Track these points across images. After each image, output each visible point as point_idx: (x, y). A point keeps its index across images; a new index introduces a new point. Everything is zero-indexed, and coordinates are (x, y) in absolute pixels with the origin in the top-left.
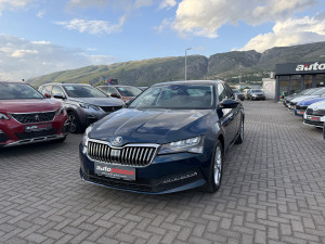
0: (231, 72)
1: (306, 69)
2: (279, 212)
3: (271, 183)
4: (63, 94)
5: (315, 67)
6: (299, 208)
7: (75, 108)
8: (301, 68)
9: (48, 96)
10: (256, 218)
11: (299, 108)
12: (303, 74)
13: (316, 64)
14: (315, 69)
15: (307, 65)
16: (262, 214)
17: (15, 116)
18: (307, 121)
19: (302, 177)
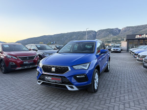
0: (107, 38)
1: (140, 37)
2: (121, 93)
3: (119, 84)
4: (36, 48)
5: (144, 36)
6: (128, 92)
7: (41, 54)
8: (138, 37)
9: (30, 50)
10: (112, 95)
11: (135, 54)
12: (139, 39)
13: (145, 35)
14: (144, 37)
15: (141, 35)
16: (114, 94)
17: (20, 58)
18: (138, 60)
19: (132, 81)
